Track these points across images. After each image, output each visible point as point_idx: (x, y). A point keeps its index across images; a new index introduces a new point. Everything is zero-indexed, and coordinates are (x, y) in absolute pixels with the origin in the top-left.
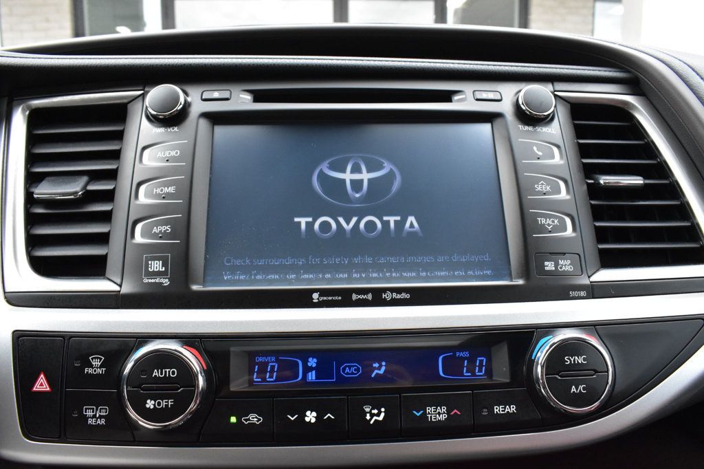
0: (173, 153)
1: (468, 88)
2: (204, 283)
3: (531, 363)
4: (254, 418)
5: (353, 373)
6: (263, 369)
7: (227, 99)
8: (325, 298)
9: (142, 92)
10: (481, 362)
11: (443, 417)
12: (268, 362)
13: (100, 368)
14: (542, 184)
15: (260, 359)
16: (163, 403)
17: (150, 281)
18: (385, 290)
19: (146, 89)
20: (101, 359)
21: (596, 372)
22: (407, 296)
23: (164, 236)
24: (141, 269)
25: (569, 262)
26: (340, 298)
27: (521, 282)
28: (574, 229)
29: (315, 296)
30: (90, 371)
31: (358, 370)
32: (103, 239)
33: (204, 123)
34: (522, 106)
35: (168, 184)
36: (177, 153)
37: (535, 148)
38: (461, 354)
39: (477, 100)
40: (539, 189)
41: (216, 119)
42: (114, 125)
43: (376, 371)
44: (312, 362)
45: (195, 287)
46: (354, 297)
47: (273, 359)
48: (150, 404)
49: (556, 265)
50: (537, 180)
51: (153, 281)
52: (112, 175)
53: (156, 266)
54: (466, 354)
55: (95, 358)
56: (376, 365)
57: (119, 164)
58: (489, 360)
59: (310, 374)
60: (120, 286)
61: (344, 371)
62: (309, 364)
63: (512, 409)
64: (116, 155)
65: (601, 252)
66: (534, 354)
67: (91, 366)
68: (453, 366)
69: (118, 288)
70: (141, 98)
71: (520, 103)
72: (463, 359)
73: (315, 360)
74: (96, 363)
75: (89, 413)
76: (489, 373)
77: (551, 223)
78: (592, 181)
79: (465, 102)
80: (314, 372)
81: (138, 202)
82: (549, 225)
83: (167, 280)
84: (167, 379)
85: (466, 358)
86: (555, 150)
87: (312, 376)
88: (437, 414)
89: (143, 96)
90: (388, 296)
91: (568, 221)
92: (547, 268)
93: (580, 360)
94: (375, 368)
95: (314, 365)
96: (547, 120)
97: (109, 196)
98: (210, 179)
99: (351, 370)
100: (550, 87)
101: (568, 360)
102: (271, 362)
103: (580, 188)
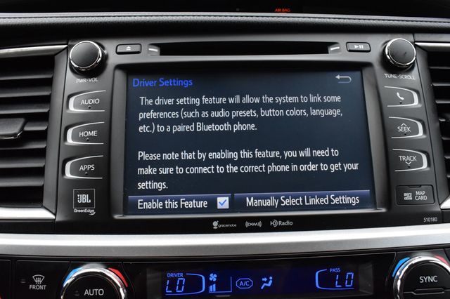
0: (94, 101)
1: (342, 39)
2: (125, 213)
3: (392, 280)
5: (246, 286)
6: (174, 280)
7: (138, 53)
8: (223, 226)
9: (66, 46)
10: (350, 276)
12: (177, 278)
13: (42, 285)
14: (404, 126)
15: (171, 275)
17: (79, 211)
18: (272, 218)
19: (70, 43)
20: (42, 278)
21: (445, 288)
22: (291, 223)
23: (90, 173)
24: (71, 201)
25: (424, 192)
26: (235, 225)
27: (383, 210)
28: (429, 165)
29: (215, 224)
30: (34, 287)
31: (250, 283)
32: (39, 172)
33: (119, 74)
34: (388, 56)
35: (90, 129)
36: (97, 101)
37: (398, 94)
38: (334, 270)
39: (350, 51)
40: (401, 130)
41: (129, 70)
42: (45, 74)
43: (265, 284)
44: (213, 277)
45: (117, 217)
46: (247, 224)
47: (182, 275)
49: (413, 196)
50: (399, 123)
51: (82, 211)
52: (44, 118)
53: (84, 198)
54: (338, 270)
55: (37, 277)
56: (265, 279)
57: (50, 107)
59: (211, 286)
60: (55, 215)
61: (238, 285)
62: (211, 279)
64: (46, 100)
66: (394, 272)
67: (34, 283)
68: (327, 280)
69: (53, 217)
70: (65, 51)
71: (387, 53)
72: (335, 274)
73: (215, 276)
74: (38, 281)
76: (356, 286)
77: (410, 159)
78: (444, 120)
79: (340, 53)
80: (214, 285)
81: (66, 144)
82: (408, 161)
83: (93, 211)
84: (96, 297)
85: (337, 273)
86: (415, 95)
87: (213, 288)
89: (67, 50)
90: (274, 223)
91: (424, 157)
92: (405, 199)
93: (432, 279)
94: (264, 282)
95: (215, 280)
96: (409, 69)
97: (42, 136)
98: (126, 122)
99: (244, 284)
100: (411, 38)
101: (422, 279)
102: (180, 277)
103: (434, 126)
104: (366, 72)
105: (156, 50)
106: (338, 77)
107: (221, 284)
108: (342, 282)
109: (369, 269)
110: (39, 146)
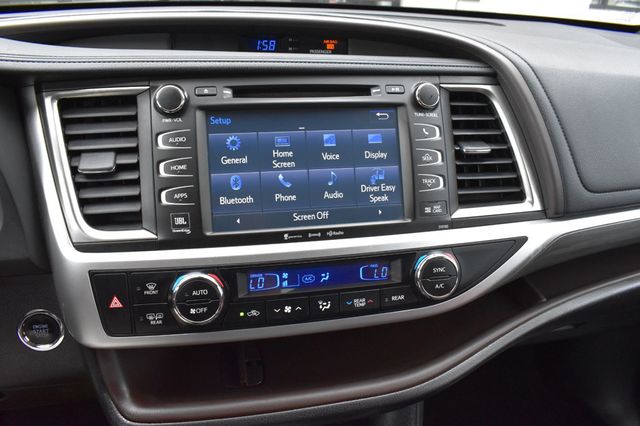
0: (181, 139)
2: (214, 231)
3: (414, 271)
4: (254, 313)
6: (255, 280)
7: (215, 95)
8: (292, 237)
9: (149, 87)
10: (385, 269)
11: (363, 305)
12: (259, 278)
13: (154, 290)
14: (427, 156)
16: (201, 310)
17: (177, 231)
18: (328, 230)
19: (151, 85)
20: (154, 285)
21: (450, 276)
22: (342, 233)
23: (184, 200)
24: (170, 223)
25: (440, 206)
26: (301, 236)
27: (409, 221)
28: (444, 185)
29: (286, 236)
30: (148, 293)
31: (313, 278)
32: (136, 199)
33: (199, 115)
34: (417, 99)
35: (180, 163)
36: (184, 139)
37: (424, 130)
38: (373, 266)
39: (388, 93)
40: (425, 159)
43: (323, 279)
44: (285, 275)
45: (208, 234)
46: (310, 235)
47: (262, 275)
48: (193, 311)
49: (432, 209)
50: (424, 153)
51: (179, 231)
52: (134, 151)
53: (180, 221)
54: (376, 266)
55: (150, 285)
56: (324, 275)
57: (138, 142)
58: (390, 269)
59: (284, 282)
60: (156, 235)
61: (304, 280)
62: (283, 277)
63: (402, 297)
64: (134, 134)
65: (460, 196)
67: (148, 290)
68: (368, 273)
69: (155, 237)
70: (148, 92)
71: (417, 96)
72: (374, 268)
73: (287, 274)
74: (151, 287)
75: (151, 318)
76: (389, 277)
77: (430, 182)
78: (458, 149)
79: (381, 95)
80: (286, 281)
81: (160, 176)
82: (429, 184)
83: (189, 230)
84: (202, 296)
85: (376, 268)
86: (437, 130)
87: (285, 284)
88: (360, 303)
89: (151, 91)
90: (330, 234)
91: (441, 179)
92: (426, 212)
93: (442, 270)
94: (323, 277)
95: (287, 277)
96: (434, 109)
97: (135, 167)
99: (309, 279)
100: (436, 80)
101: (435, 270)
102: (261, 277)
103: (450, 154)
104: (400, 111)
105: (228, 92)
106: (378, 114)
107: (291, 281)
108: (379, 275)
109: (398, 264)
110: (132, 176)
